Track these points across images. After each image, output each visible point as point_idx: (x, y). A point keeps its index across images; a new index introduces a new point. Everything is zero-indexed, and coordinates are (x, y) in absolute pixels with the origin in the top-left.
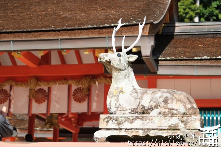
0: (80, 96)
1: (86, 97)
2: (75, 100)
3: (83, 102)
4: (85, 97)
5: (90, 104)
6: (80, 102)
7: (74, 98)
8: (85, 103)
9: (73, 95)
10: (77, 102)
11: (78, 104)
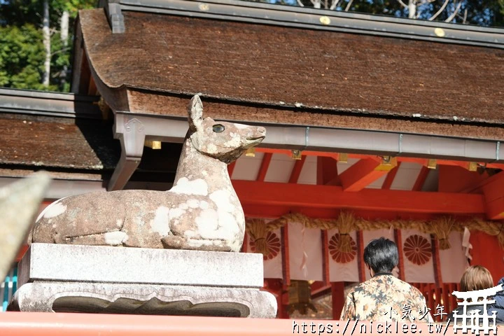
0: (418, 252)
1: (429, 255)
2: (410, 259)
3: (424, 263)
4: (426, 254)
5: (438, 268)
6: (419, 264)
7: (406, 255)
8: (429, 266)
9: (405, 249)
10: (414, 262)
11: (416, 266)
